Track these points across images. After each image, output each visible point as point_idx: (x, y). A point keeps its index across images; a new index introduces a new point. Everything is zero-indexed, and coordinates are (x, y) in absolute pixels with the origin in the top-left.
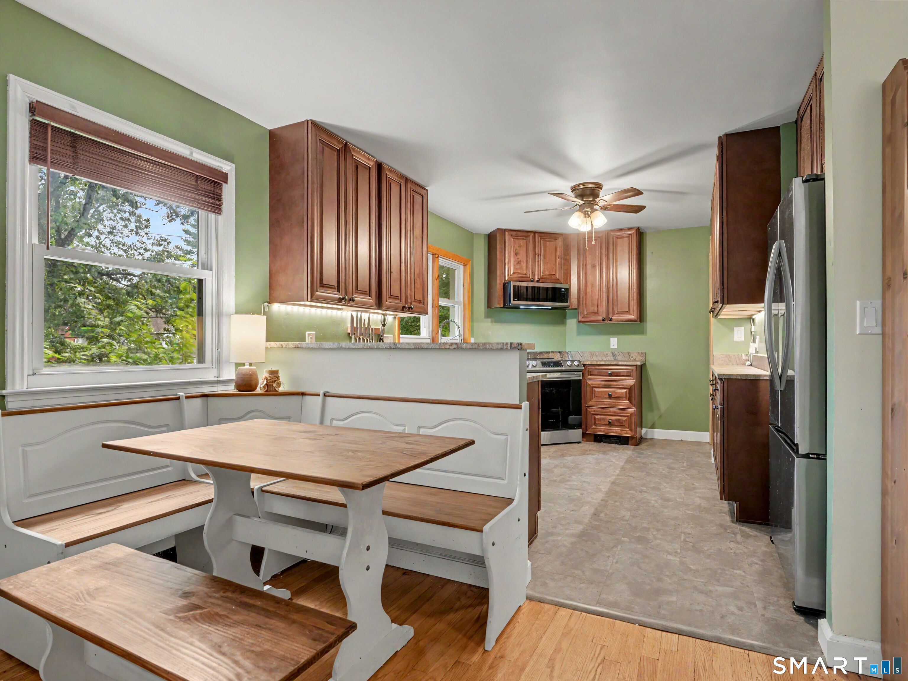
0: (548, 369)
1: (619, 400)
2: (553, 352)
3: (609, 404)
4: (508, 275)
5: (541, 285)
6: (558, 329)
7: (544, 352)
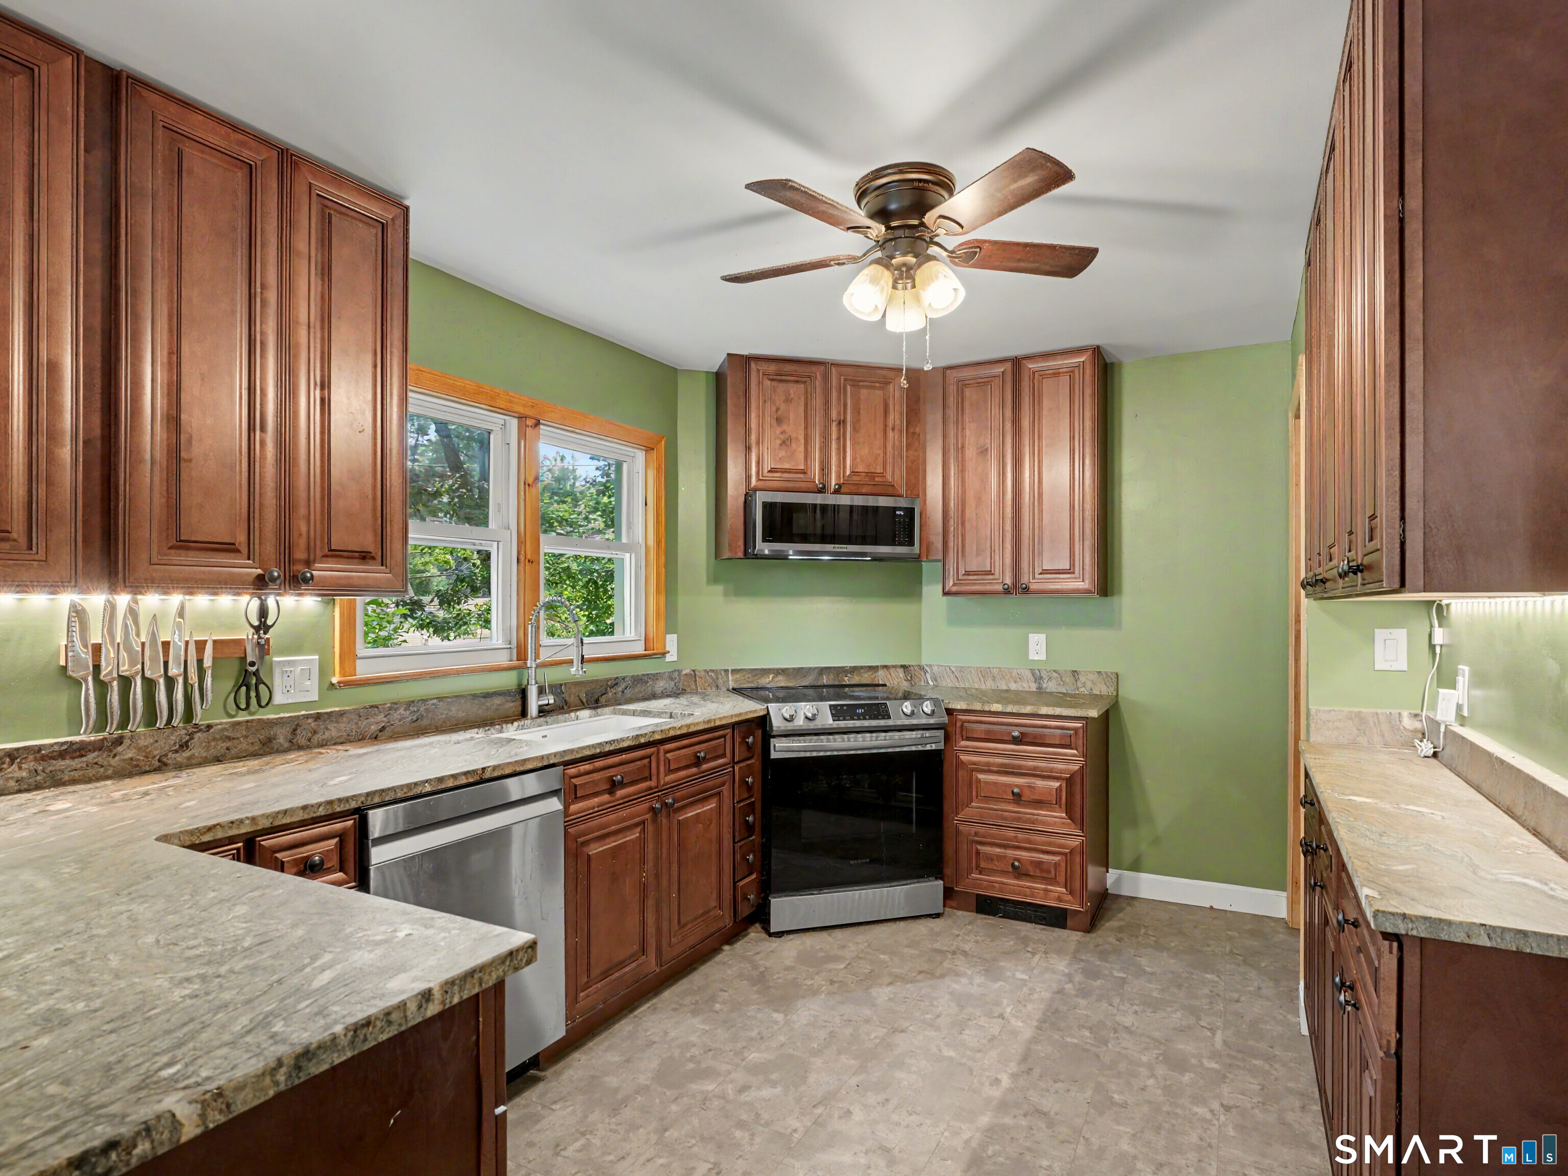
0: (851, 723)
1: (1041, 809)
2: (886, 667)
3: (1015, 819)
4: (758, 473)
5: (845, 500)
6: (897, 609)
7: (862, 667)
